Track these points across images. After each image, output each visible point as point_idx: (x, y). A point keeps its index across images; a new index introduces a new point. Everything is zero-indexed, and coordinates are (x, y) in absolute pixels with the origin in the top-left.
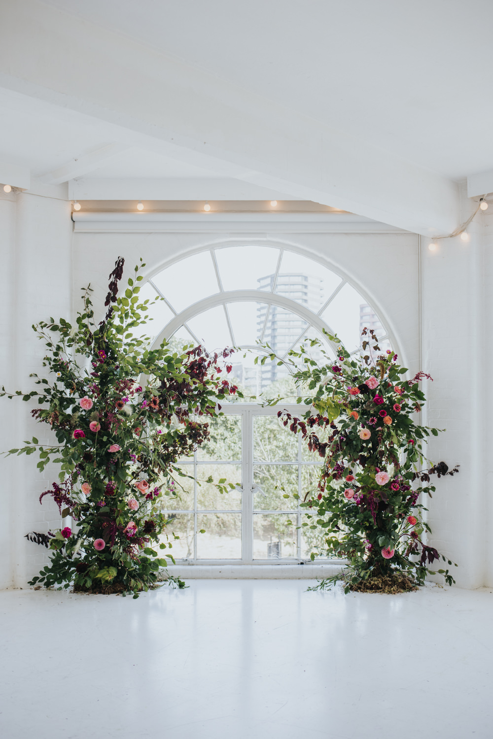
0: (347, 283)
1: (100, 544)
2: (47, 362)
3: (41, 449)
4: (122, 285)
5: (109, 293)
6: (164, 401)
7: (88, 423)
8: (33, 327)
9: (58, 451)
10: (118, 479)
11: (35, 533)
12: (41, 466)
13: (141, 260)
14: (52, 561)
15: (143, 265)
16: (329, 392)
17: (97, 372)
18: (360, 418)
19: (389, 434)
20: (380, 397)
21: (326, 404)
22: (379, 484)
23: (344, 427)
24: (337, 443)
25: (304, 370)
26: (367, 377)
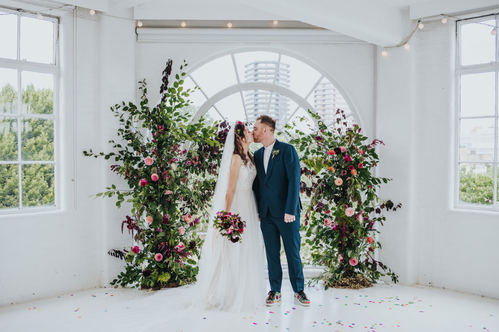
0: (325, 78)
1: (159, 257)
2: (120, 133)
3: (118, 193)
4: (172, 79)
5: (162, 85)
6: (202, 159)
7: (150, 175)
8: (111, 108)
9: (130, 194)
10: (171, 213)
11: (114, 250)
12: (118, 204)
13: (185, 61)
14: (126, 269)
15: (186, 65)
16: (313, 153)
17: (155, 139)
18: (336, 171)
19: (355, 182)
20: (349, 156)
21: (312, 161)
22: (348, 216)
23: (324, 177)
24: (320, 187)
25: (296, 138)
26: (339, 142)
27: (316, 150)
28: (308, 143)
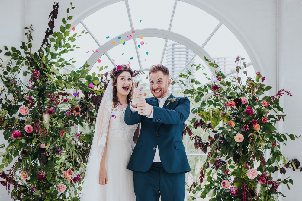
0: (223, 24)
4: (58, 23)
5: (48, 29)
7: (24, 126)
13: (71, 4)
15: (73, 8)
16: (210, 104)
18: (236, 126)
19: (259, 139)
20: (251, 109)
21: (208, 114)
22: (250, 178)
23: (222, 133)
24: (217, 144)
25: (190, 88)
26: (239, 93)
27: (213, 101)
28: (205, 93)
